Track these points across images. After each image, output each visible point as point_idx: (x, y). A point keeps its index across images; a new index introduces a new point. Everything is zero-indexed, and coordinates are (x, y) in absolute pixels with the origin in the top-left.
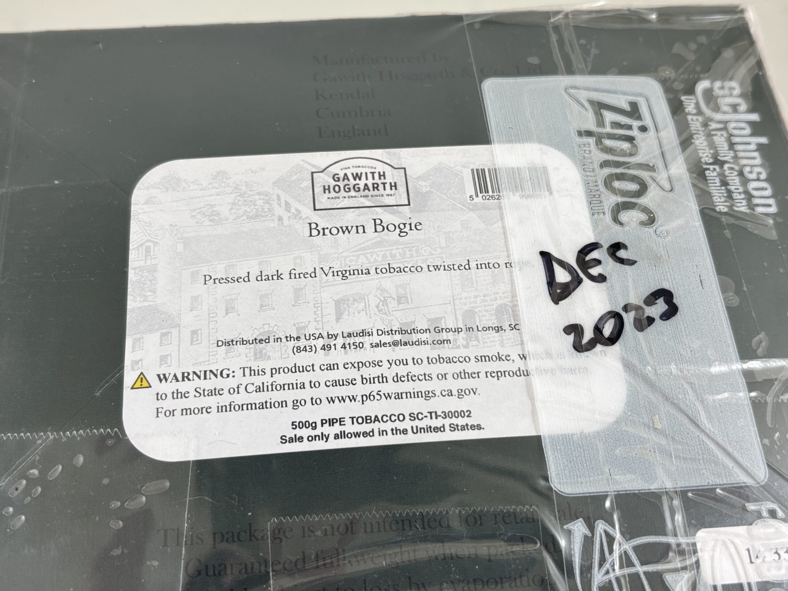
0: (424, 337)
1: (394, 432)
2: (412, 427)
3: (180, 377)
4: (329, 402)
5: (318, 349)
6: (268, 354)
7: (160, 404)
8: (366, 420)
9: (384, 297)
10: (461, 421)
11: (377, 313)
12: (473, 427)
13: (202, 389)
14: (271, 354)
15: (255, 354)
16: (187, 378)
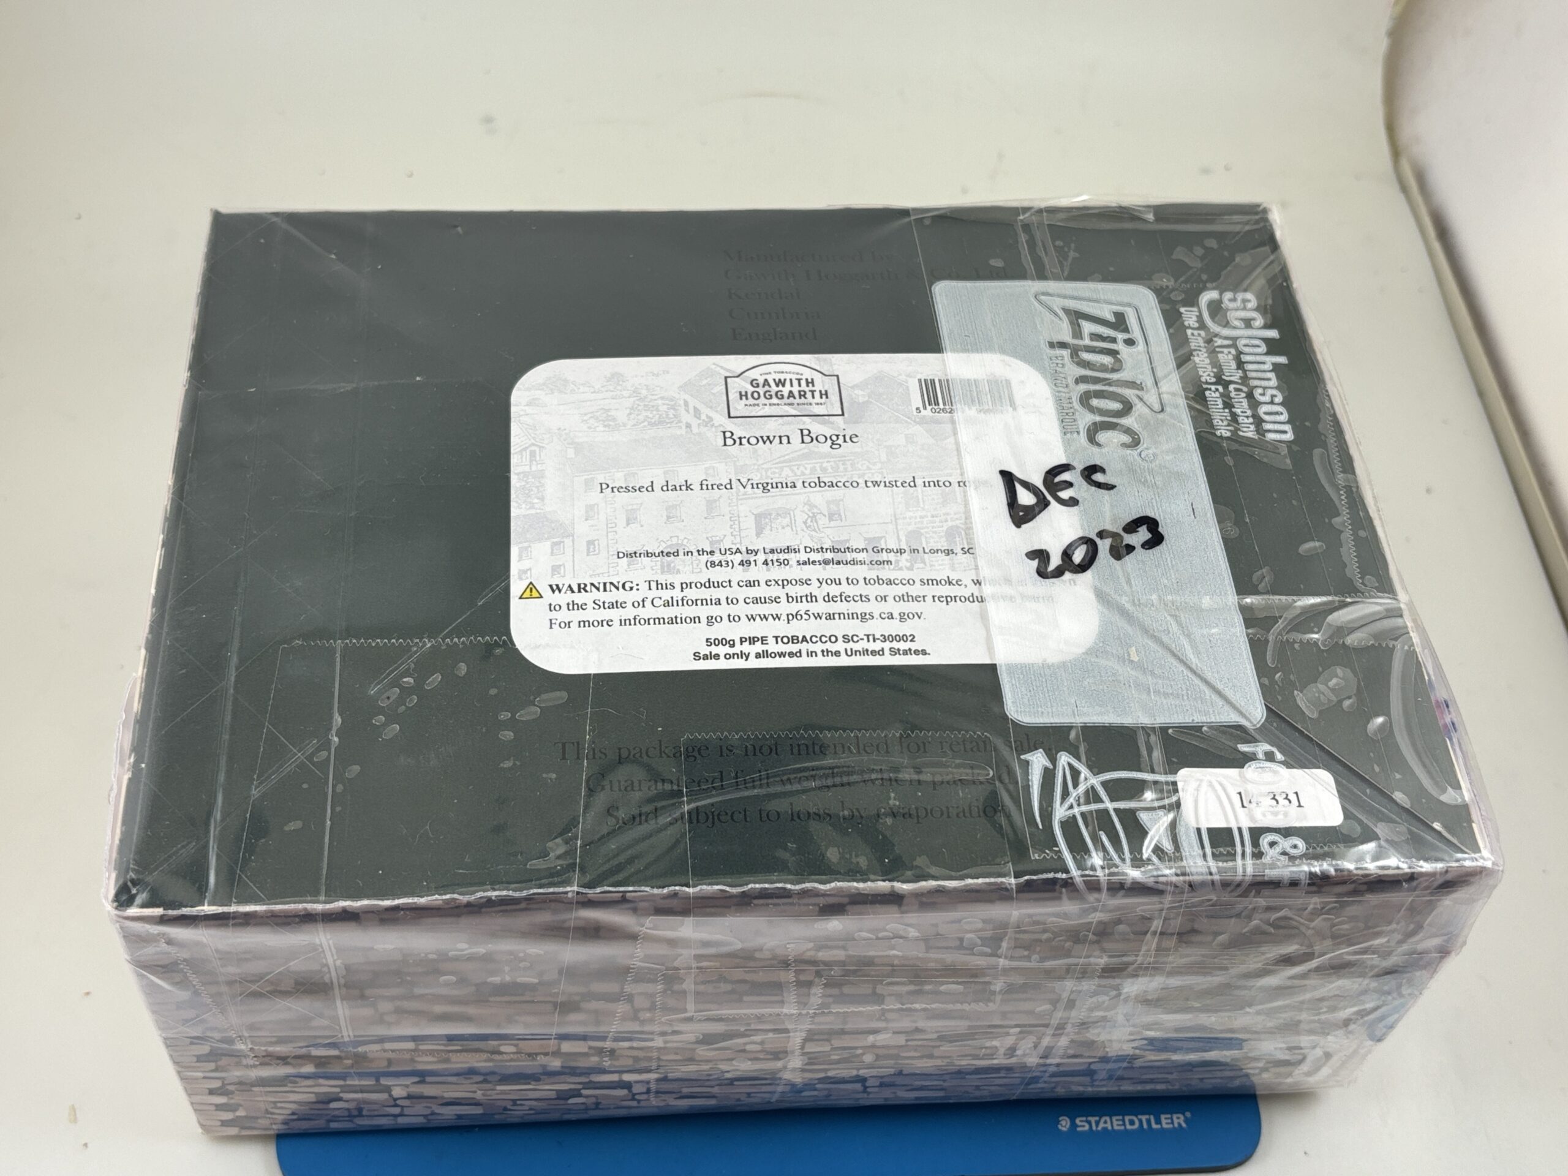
0: (860, 556)
1: (825, 654)
2: (846, 650)
3: (575, 588)
4: (749, 620)
5: (736, 564)
6: (677, 567)
7: (554, 615)
8: (793, 640)
9: (813, 513)
10: (902, 646)
11: (805, 529)
12: (917, 652)
13: (602, 601)
14: (681, 568)
15: (662, 567)
16: (584, 589)
